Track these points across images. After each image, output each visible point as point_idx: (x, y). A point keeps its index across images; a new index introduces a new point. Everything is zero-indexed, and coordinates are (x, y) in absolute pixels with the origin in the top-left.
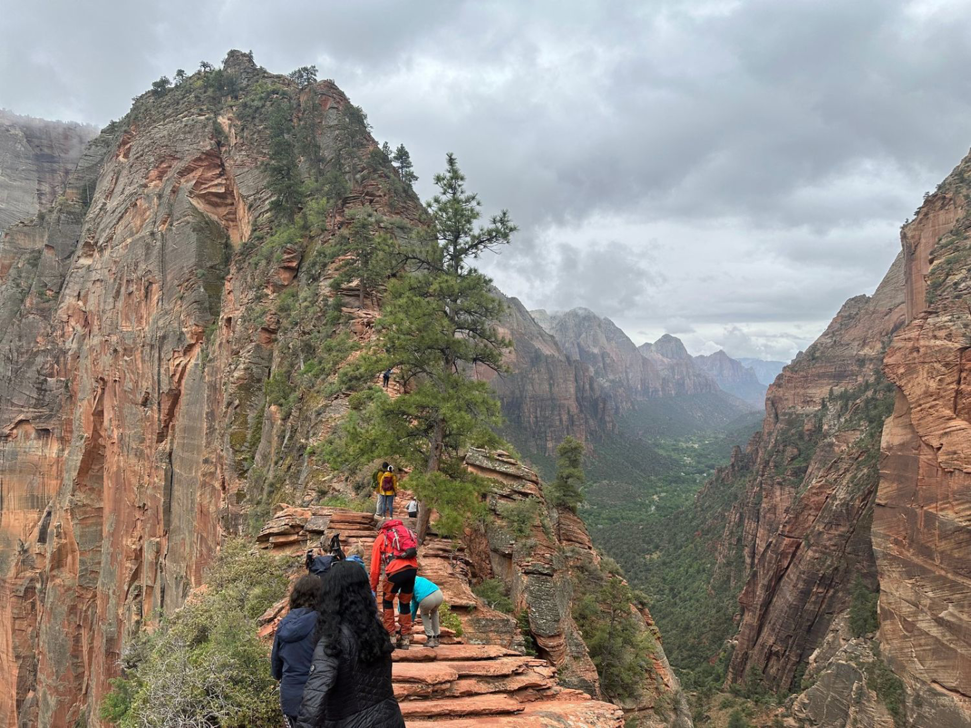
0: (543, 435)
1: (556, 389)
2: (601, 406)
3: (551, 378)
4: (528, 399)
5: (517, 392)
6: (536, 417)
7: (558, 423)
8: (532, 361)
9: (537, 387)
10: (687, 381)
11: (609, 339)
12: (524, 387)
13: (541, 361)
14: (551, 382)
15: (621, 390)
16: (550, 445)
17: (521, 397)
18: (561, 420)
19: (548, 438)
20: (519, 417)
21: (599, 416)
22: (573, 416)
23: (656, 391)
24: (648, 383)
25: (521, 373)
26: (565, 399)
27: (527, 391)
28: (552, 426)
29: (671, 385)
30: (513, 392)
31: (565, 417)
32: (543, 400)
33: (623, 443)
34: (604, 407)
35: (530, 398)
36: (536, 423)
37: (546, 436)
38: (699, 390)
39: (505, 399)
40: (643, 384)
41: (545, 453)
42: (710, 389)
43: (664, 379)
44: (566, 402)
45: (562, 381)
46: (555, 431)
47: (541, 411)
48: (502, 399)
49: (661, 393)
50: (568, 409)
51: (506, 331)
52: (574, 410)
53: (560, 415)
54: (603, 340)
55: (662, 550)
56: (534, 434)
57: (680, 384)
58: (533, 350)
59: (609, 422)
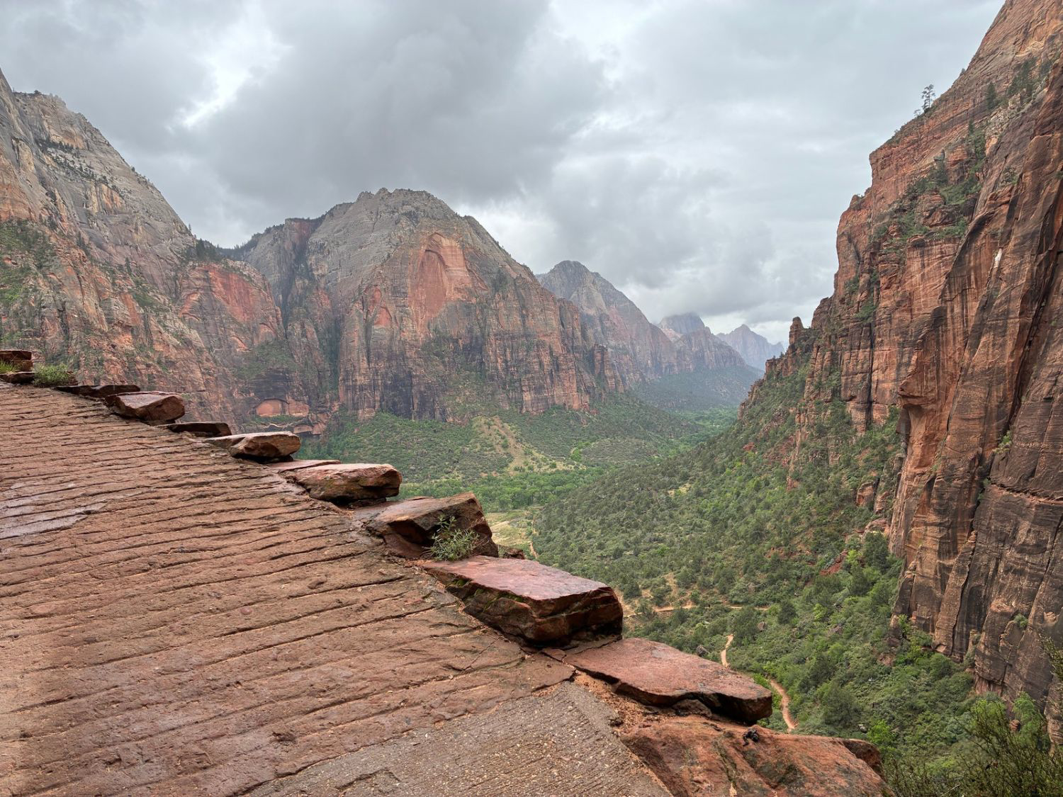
0: (517, 384)
1: (530, 322)
2: (598, 357)
3: (523, 307)
4: (492, 337)
5: (477, 330)
6: (506, 361)
7: (537, 367)
8: (494, 285)
9: (504, 320)
10: (707, 353)
11: (608, 304)
12: (485, 321)
13: (507, 283)
14: (524, 312)
15: (626, 358)
16: (527, 397)
17: (483, 336)
18: (541, 364)
19: (524, 389)
20: (482, 363)
21: (597, 372)
22: (557, 358)
23: (671, 366)
24: (660, 357)
25: (480, 303)
26: (544, 336)
27: (490, 326)
28: (529, 372)
29: (688, 359)
30: (470, 331)
31: (546, 360)
32: (513, 338)
33: (631, 403)
34: (602, 359)
35: (495, 335)
36: (507, 369)
37: (521, 386)
38: (722, 364)
39: (460, 341)
40: (654, 360)
41: (521, 409)
42: (735, 361)
43: (679, 352)
44: (546, 339)
45: (539, 310)
46: (532, 377)
47: (512, 353)
48: (457, 341)
49: (676, 369)
50: (550, 347)
51: (454, 243)
52: (558, 349)
53: (538, 356)
54: (600, 300)
55: (692, 480)
56: (505, 385)
57: (699, 358)
58: (495, 270)
59: (611, 378)
